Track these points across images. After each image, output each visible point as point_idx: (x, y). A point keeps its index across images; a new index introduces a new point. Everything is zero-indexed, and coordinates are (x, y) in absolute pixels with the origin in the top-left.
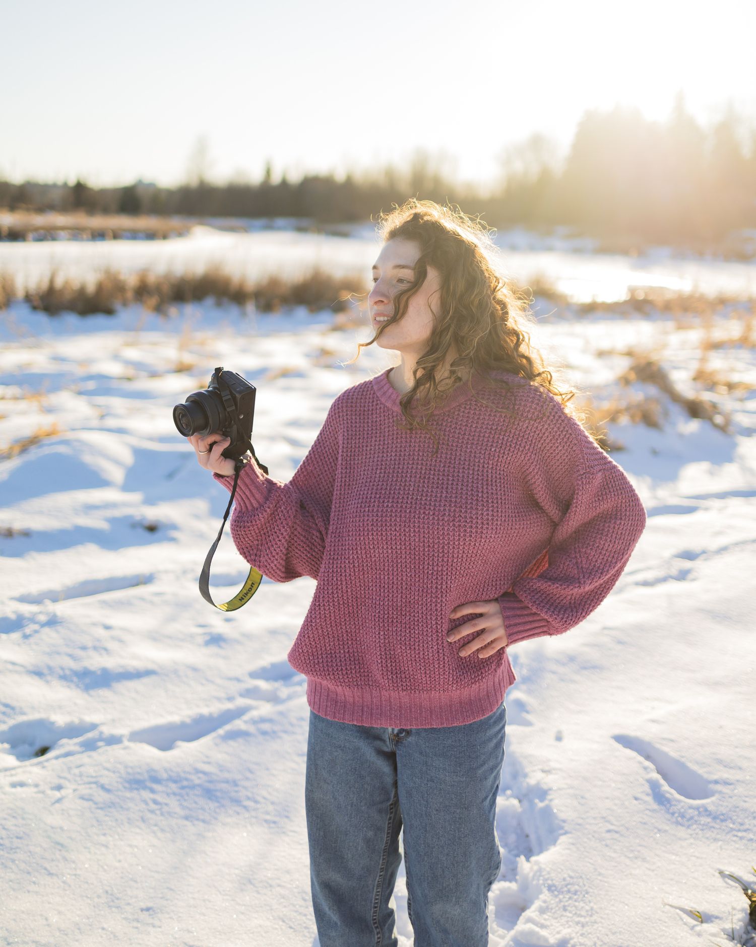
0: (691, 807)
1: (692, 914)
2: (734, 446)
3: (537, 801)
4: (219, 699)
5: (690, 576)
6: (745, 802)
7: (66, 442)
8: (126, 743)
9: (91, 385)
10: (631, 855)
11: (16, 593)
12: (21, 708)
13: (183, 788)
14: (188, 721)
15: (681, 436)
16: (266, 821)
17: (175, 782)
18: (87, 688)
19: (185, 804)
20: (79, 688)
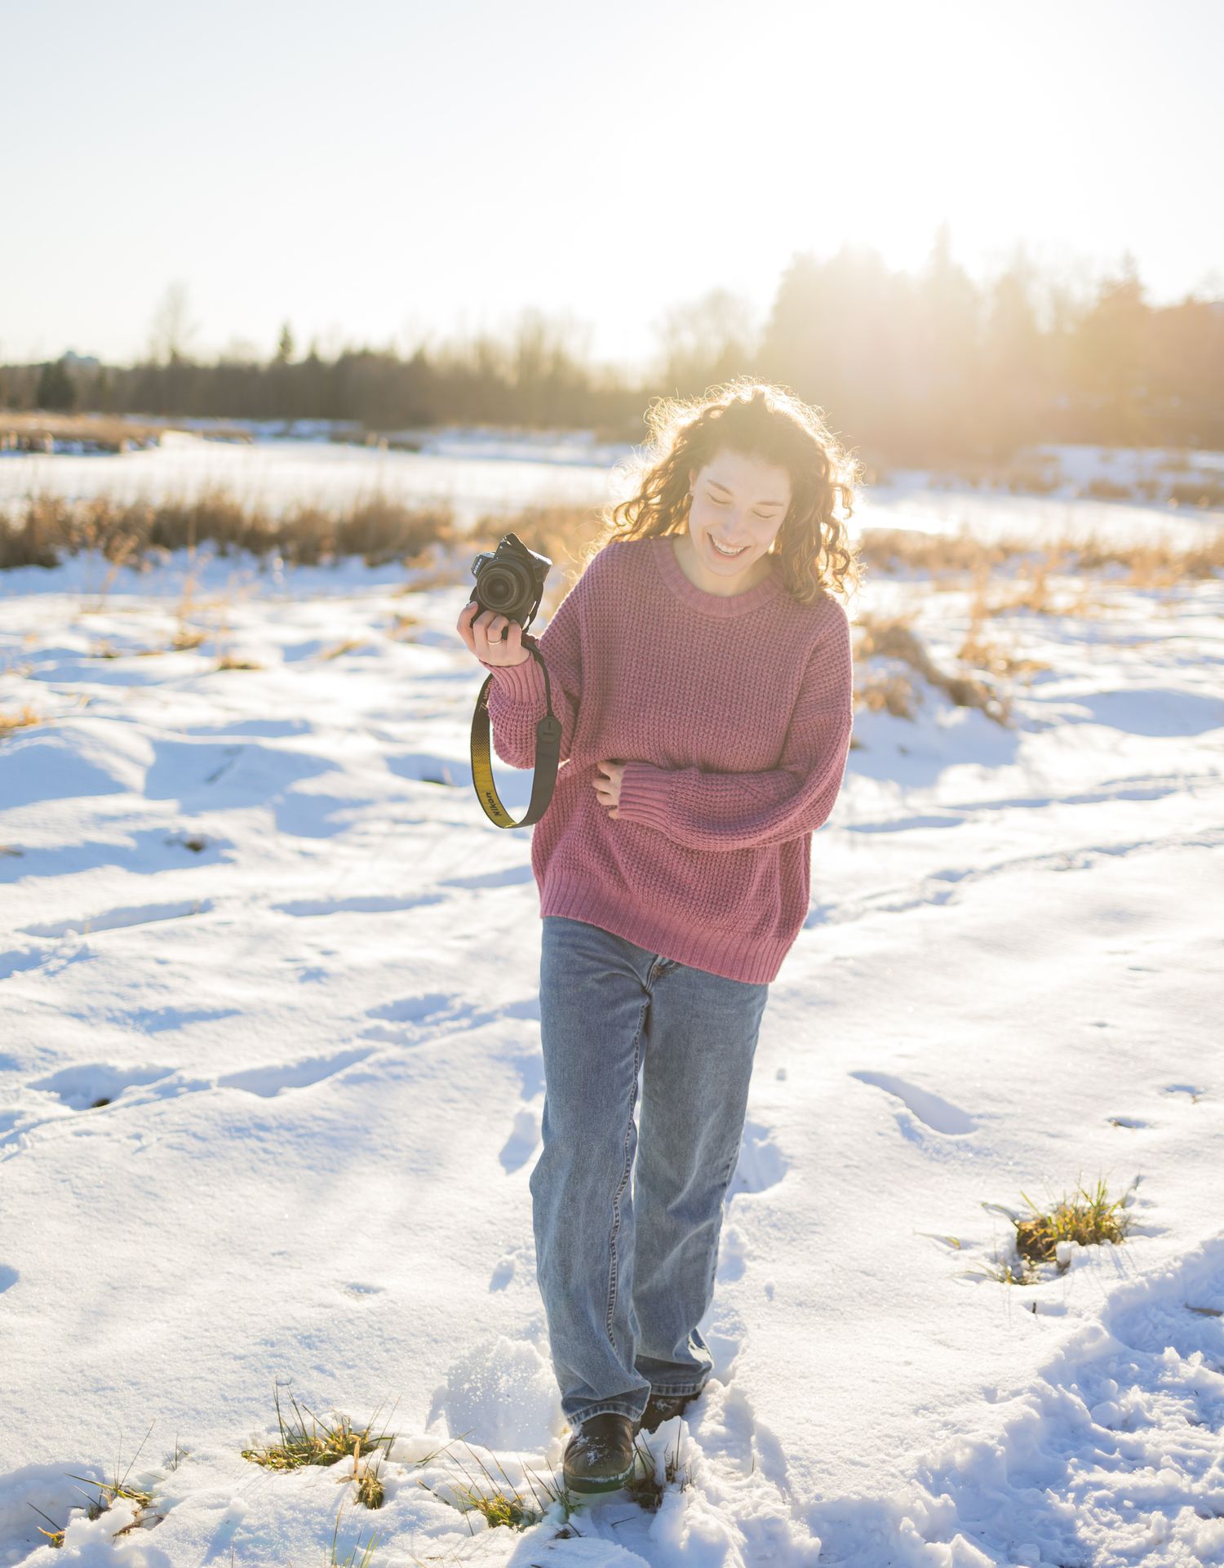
0: (949, 1143)
1: (948, 1241)
2: (1017, 743)
3: (756, 1140)
4: (330, 1042)
5: (951, 900)
6: (1015, 1135)
7: (55, 732)
8: (215, 1089)
9: (50, 665)
10: (875, 1189)
11: (25, 923)
12: (65, 1053)
13: (299, 1136)
14: (293, 1065)
15: (941, 729)
16: (412, 1169)
17: (289, 1129)
18: (149, 1030)
19: (305, 1153)
20: (139, 1030)
